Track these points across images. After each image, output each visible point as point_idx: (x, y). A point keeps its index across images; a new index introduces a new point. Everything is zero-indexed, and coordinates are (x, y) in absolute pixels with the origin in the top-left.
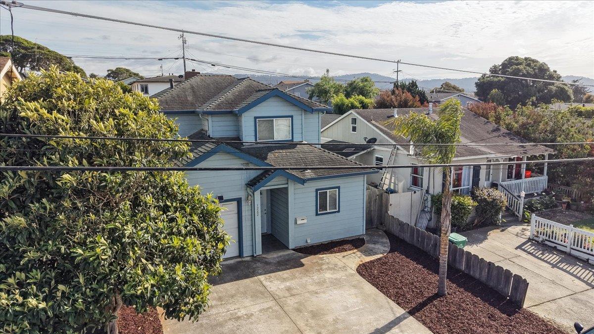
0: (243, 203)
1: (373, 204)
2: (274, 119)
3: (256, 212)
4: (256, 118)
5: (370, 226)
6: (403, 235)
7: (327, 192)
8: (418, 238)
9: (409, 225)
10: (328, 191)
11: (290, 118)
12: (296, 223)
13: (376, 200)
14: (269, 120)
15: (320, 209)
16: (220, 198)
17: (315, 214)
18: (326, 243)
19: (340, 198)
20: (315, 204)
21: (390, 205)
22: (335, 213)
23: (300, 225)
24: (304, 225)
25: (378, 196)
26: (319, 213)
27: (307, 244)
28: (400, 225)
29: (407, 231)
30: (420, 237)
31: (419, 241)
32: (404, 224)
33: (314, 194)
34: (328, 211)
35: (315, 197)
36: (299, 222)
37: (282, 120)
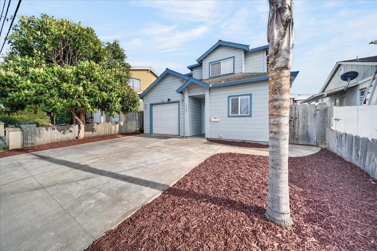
0: (180, 104)
2: (221, 61)
3: (185, 109)
4: (210, 63)
6: (340, 151)
8: (357, 152)
9: (346, 134)
10: (239, 97)
11: (233, 58)
12: (210, 120)
13: (316, 115)
14: (218, 63)
15: (232, 112)
16: (169, 100)
17: (227, 115)
18: (237, 141)
19: (252, 104)
20: (227, 108)
21: (336, 120)
22: (246, 116)
23: (214, 122)
24: (218, 123)
25: (318, 111)
26: (230, 115)
27: (220, 138)
28: (337, 137)
29: (344, 144)
30: (360, 149)
31: (358, 156)
32: (342, 135)
33: (227, 100)
34: (239, 114)
35: (227, 102)
36: (213, 120)
37: (227, 61)
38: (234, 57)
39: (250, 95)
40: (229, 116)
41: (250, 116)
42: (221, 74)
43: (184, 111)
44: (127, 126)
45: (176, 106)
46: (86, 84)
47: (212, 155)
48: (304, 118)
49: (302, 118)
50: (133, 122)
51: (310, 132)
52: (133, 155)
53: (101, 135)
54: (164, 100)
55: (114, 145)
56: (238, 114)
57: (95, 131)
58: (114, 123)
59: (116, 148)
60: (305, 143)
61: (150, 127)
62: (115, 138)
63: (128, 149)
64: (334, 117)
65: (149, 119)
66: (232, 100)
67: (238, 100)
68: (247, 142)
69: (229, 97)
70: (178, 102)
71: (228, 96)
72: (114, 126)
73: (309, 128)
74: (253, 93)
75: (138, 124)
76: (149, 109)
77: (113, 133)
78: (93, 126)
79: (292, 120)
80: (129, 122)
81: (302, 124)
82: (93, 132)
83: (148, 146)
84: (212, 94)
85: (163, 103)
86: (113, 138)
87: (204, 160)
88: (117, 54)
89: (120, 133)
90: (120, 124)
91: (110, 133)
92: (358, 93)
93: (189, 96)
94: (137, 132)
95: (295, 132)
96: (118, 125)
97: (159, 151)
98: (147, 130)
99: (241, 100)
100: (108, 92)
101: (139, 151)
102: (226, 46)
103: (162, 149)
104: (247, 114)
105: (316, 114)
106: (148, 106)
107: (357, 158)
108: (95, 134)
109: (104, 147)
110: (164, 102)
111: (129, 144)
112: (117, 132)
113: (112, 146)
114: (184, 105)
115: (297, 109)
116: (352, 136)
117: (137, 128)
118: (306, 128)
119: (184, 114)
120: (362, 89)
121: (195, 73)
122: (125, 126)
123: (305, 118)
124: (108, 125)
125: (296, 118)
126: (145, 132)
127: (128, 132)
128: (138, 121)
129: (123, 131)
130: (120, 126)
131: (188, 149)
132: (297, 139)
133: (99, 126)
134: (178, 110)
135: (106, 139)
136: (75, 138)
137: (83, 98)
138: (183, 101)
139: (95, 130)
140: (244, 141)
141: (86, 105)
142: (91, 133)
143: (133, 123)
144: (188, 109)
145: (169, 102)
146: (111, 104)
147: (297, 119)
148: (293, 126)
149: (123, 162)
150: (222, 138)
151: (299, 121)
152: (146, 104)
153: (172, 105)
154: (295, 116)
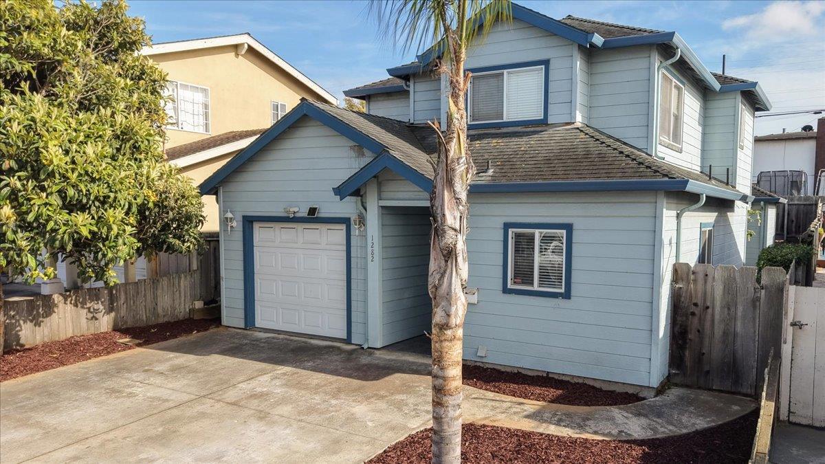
0: (353, 230)
2: (506, 72)
3: (369, 252)
7: (534, 234)
10: (538, 232)
11: (543, 66)
13: (758, 304)
15: (515, 277)
16: (312, 211)
17: (501, 288)
18: (530, 373)
19: (573, 258)
20: (500, 262)
21: (793, 324)
22: (556, 295)
24: (472, 309)
25: (763, 291)
26: (509, 286)
27: (480, 360)
33: (499, 235)
34: (536, 287)
35: (502, 243)
37: (527, 71)
38: (546, 63)
39: (569, 228)
40: (506, 290)
41: (567, 295)
42: (505, 120)
43: (366, 258)
44: (155, 297)
45: (338, 233)
46: (20, 191)
47: (414, 432)
48: (726, 309)
49: (722, 308)
50: (180, 278)
51: (740, 352)
52: (183, 430)
53: (63, 337)
54: (296, 209)
55: (116, 387)
56: (532, 284)
59: (128, 403)
60: (728, 385)
61: (243, 302)
62: (113, 351)
63: (167, 405)
64: (789, 318)
65: (241, 273)
66: (518, 236)
67: (533, 239)
68: (556, 377)
69: (507, 226)
70: (346, 221)
71: (505, 224)
73: (738, 342)
74: (578, 225)
75: (198, 286)
76: (241, 234)
77: (103, 330)
79: (696, 312)
80: (164, 283)
81: (722, 326)
83: (231, 395)
86: (108, 353)
87: (382, 451)
88: (117, 39)
93: (383, 207)
94: (196, 317)
95: (704, 351)
97: (262, 416)
98: (232, 313)
99: (541, 239)
100: (93, 208)
101: (203, 415)
103: (274, 406)
104: (556, 287)
105: (758, 299)
106: (237, 224)
109: (87, 398)
110: (296, 214)
111: (170, 386)
113: (113, 391)
114: (365, 236)
115: (710, 279)
117: (196, 302)
118: (731, 339)
119: (365, 269)
121: (418, 95)
123: (729, 309)
125: (708, 308)
126: (225, 321)
128: (197, 276)
131: (354, 410)
132: (708, 372)
134: (345, 248)
135: (83, 356)
137: (14, 242)
138: (362, 221)
140: (550, 376)
141: (24, 260)
143: (179, 283)
144: (377, 248)
145: (312, 217)
146: (104, 245)
147: (710, 311)
148: (699, 331)
149: (157, 454)
150: (484, 360)
151: (713, 315)
152: (229, 215)
153: (323, 227)
154: (705, 300)
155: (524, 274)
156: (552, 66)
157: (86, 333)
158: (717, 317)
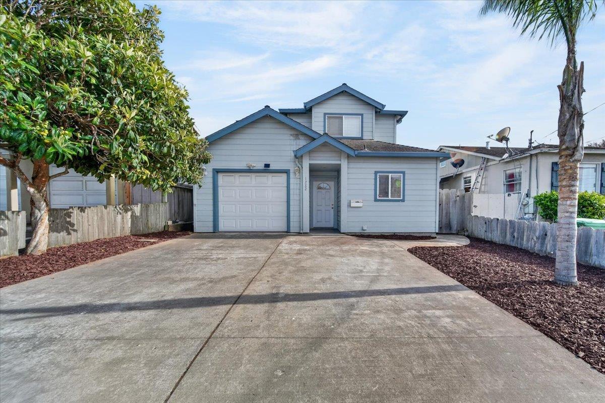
0: (292, 175)
1: (453, 204)
2: (344, 116)
3: (304, 185)
4: (325, 114)
5: (448, 230)
6: (490, 235)
7: (388, 176)
8: (512, 234)
9: (498, 219)
10: (390, 175)
12: (349, 206)
13: (456, 202)
14: (339, 117)
15: (380, 194)
16: (267, 165)
17: (373, 199)
18: (386, 234)
19: (405, 185)
20: (373, 188)
21: (474, 206)
22: (398, 201)
23: (354, 209)
24: (359, 209)
25: (458, 198)
26: (378, 198)
27: (364, 232)
28: (486, 223)
29: (495, 229)
30: (516, 231)
31: (514, 237)
32: (492, 220)
33: (373, 176)
34: (390, 198)
35: (374, 180)
36: (353, 205)
37: (351, 117)
38: (362, 115)
39: (404, 173)
40: (376, 200)
41: (403, 200)
42: (344, 136)
44: (147, 216)
49: (445, 204)
50: (159, 206)
53: (91, 239)
54: (256, 165)
56: (388, 197)
57: (74, 230)
58: (120, 209)
60: (448, 232)
61: (212, 217)
65: (211, 201)
66: (381, 177)
68: (398, 234)
69: (376, 173)
70: (287, 172)
71: (375, 171)
72: (119, 217)
73: (451, 215)
74: (408, 172)
75: (168, 212)
76: (211, 179)
77: (118, 235)
78: (70, 217)
80: (152, 207)
81: (445, 211)
82: (69, 234)
84: (352, 165)
85: (250, 171)
89: (134, 233)
90: (132, 213)
91: (111, 236)
92: (463, 181)
93: (310, 164)
96: (129, 213)
98: (203, 224)
99: (391, 178)
102: (353, 95)
104: (398, 197)
107: (512, 239)
108: (74, 239)
110: (254, 168)
112: (127, 232)
115: (441, 194)
116: (506, 221)
117: (169, 222)
118: (448, 215)
120: (465, 178)
122: (143, 217)
124: (108, 213)
126: (196, 230)
127: (150, 232)
128: (167, 205)
129: (141, 228)
130: (133, 217)
132: (441, 227)
133: (85, 215)
134: (285, 185)
136: (17, 254)
138: (299, 171)
139: (75, 228)
140: (396, 234)
142: (63, 234)
143: (159, 208)
144: (308, 184)
145: (267, 169)
147: (441, 205)
152: (204, 167)
153: (270, 175)
154: (439, 202)
155: (384, 192)
156: (364, 117)
157: (107, 237)
158: (444, 208)
